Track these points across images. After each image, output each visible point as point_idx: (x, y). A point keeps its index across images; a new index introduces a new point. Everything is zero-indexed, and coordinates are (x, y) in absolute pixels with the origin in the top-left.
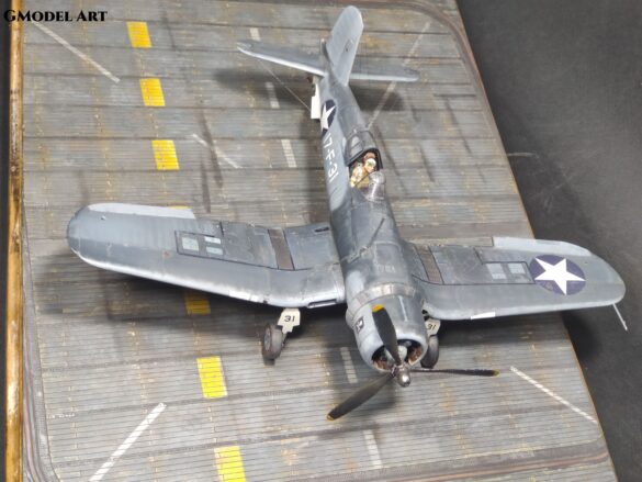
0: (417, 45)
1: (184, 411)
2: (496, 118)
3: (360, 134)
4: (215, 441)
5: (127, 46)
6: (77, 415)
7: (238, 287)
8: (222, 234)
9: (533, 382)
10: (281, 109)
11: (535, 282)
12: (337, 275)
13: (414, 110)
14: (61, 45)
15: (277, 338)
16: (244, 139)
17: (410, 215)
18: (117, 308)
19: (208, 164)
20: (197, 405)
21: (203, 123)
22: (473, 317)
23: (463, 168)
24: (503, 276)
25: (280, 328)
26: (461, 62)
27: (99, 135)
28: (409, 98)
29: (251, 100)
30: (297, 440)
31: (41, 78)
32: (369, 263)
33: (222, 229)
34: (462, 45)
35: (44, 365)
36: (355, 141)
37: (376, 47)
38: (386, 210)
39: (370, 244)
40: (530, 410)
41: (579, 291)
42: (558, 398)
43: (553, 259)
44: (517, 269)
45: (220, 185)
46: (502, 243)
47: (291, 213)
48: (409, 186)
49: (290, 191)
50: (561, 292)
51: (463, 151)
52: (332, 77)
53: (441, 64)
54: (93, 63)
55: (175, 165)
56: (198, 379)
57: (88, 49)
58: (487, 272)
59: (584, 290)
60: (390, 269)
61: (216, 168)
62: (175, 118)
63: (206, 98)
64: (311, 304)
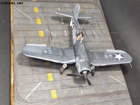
0: (92, 11)
1: (45, 83)
2: (107, 25)
3: (79, 30)
4: (51, 89)
5: (34, 12)
6: (25, 84)
7: (55, 60)
8: (52, 50)
9: (114, 78)
10: (64, 24)
11: (114, 58)
12: (74, 57)
13: (91, 24)
14: (21, 12)
15: (62, 69)
16: (57, 30)
17: (90, 45)
18: (32, 64)
19: (50, 35)
20: (47, 82)
21: (49, 27)
22: (101, 65)
23: (101, 36)
24: (108, 57)
25: (63, 67)
26: (101, 14)
27: (28, 30)
28: (90, 22)
29: (58, 22)
30: (67, 89)
31: (17, 19)
32: (80, 55)
33: (52, 48)
34: (101, 11)
35: (18, 74)
36: (78, 31)
37: (83, 11)
38: (84, 45)
39: (80, 51)
40: (113, 83)
41: (123, 60)
42: (119, 81)
43: (118, 54)
44: (111, 56)
45: (52, 40)
46: (108, 50)
47: (66, 45)
48: (90, 39)
49: (66, 41)
50: (119, 60)
51: (101, 32)
52: (74, 18)
53: (97, 15)
54: (27, 16)
55: (43, 36)
56: (48, 77)
57: (26, 13)
58: (104, 56)
59: (124, 60)
60: (84, 56)
61: (51, 36)
62: (43, 26)
63: (49, 22)
64: (69, 63)
